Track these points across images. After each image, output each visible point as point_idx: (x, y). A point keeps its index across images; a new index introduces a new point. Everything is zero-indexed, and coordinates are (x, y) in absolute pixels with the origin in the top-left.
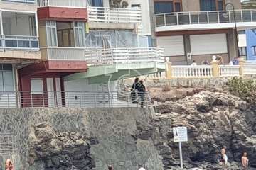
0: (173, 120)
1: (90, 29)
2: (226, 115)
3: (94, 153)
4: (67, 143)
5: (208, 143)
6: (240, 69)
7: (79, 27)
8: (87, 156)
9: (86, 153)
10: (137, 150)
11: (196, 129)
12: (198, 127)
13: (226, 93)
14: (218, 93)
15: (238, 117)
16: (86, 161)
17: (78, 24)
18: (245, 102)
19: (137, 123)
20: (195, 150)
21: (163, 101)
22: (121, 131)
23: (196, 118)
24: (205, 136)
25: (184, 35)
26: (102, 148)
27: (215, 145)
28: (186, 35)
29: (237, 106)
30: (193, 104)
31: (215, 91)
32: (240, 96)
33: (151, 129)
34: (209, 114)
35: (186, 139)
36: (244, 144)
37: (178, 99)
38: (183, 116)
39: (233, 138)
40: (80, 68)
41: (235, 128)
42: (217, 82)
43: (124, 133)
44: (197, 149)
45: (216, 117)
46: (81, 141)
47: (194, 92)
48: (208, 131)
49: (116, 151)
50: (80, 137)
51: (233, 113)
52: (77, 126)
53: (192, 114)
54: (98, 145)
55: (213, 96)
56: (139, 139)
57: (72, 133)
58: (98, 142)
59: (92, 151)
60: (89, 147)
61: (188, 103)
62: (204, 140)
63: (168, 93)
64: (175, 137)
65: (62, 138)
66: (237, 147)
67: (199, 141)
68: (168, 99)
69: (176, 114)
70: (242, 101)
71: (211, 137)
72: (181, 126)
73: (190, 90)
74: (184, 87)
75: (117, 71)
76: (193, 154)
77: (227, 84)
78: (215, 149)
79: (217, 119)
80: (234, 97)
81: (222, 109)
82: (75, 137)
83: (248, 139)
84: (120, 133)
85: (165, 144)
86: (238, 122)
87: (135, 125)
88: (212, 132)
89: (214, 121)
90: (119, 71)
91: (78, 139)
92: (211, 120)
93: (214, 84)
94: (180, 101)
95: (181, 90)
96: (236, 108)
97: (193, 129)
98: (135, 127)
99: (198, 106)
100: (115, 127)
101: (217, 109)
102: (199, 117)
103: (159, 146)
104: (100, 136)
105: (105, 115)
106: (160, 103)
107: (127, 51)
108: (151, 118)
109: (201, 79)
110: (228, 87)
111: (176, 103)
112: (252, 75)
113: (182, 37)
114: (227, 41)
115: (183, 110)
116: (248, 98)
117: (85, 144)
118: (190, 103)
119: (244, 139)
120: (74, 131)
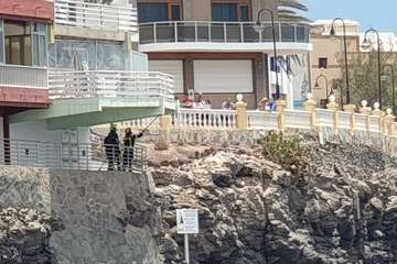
0: (172, 198)
1: (56, 37)
2: (258, 192)
3: (56, 246)
4: (15, 227)
5: (229, 238)
6: (279, 118)
7: (40, 33)
8: (45, 250)
9: (44, 245)
10: (125, 243)
11: (212, 215)
12: (215, 211)
13: (257, 157)
14: (245, 156)
15: (277, 198)
16: (43, 259)
17: (38, 28)
18: (288, 173)
19: (127, 198)
20: (208, 249)
21: (157, 166)
22: (101, 211)
23: (212, 196)
24: (225, 226)
25: (184, 60)
26: (70, 237)
27: (238, 242)
28: (187, 59)
29: (275, 178)
30: (206, 172)
31: (241, 152)
32: (281, 162)
33: (149, 210)
34: (230, 191)
35: (195, 230)
36: (285, 243)
37: (181, 163)
38: (190, 191)
39: (267, 232)
40: (39, 101)
41: (271, 215)
42: (242, 138)
43: (106, 215)
44: (212, 248)
45: (241, 196)
46: (36, 225)
47: (207, 153)
48: (230, 218)
49: (92, 244)
50: (35, 218)
51: (269, 191)
52: (30, 200)
53: (206, 188)
54: (63, 232)
55: (238, 160)
56: (129, 226)
57: (23, 210)
58: (63, 227)
59: (53, 242)
60: (49, 235)
61: (199, 171)
62: (223, 232)
63: (164, 152)
64: (179, 226)
65: (8, 218)
66: (274, 247)
67: (214, 233)
68: (165, 163)
69: (177, 187)
70: (284, 172)
71: (234, 228)
72: (187, 207)
73: (201, 149)
74: (191, 144)
75: (100, 109)
76: (204, 255)
77: (259, 142)
78: (239, 249)
79: (243, 200)
80: (271, 163)
81: (251, 183)
82: (27, 217)
83: (291, 234)
84: (99, 214)
85: (167, 236)
86: (277, 205)
87: (124, 201)
88: (235, 221)
89: (238, 202)
90: (104, 108)
91: (32, 220)
92: (234, 200)
93: (238, 141)
94: (184, 166)
95: (185, 149)
96: (274, 182)
97: (206, 213)
98: (123, 205)
99: (214, 176)
100: (92, 203)
101: (243, 183)
102: (217, 195)
103: (159, 238)
104: (67, 217)
105: (76, 182)
106: (153, 169)
108: (149, 191)
109: (218, 132)
110: (261, 147)
111: (178, 170)
112: (297, 130)
113: (181, 62)
114: (254, 73)
115: (189, 181)
116: (293, 167)
117: (43, 230)
118: (201, 171)
119: (285, 235)
120: (25, 208)
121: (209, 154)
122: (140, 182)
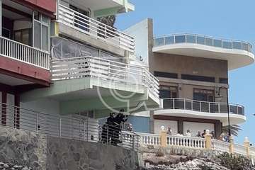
6: (230, 147)
7: (43, 23)
13: (218, 164)
14: (211, 163)
25: (178, 121)
28: (181, 120)
32: (231, 168)
42: (209, 154)
52: (25, 158)
55: (206, 164)
63: (161, 158)
68: (161, 163)
74: (178, 154)
77: (219, 157)
94: (173, 165)
95: (174, 156)
100: (85, 167)
105: (72, 149)
106: (153, 166)
107: (108, 64)
109: (194, 150)
111: (169, 167)
113: (176, 122)
118: (183, 168)
120: (19, 165)
121: (188, 160)
122: (130, 156)
